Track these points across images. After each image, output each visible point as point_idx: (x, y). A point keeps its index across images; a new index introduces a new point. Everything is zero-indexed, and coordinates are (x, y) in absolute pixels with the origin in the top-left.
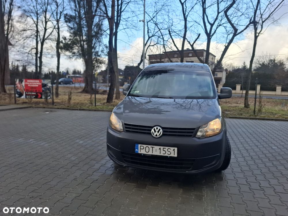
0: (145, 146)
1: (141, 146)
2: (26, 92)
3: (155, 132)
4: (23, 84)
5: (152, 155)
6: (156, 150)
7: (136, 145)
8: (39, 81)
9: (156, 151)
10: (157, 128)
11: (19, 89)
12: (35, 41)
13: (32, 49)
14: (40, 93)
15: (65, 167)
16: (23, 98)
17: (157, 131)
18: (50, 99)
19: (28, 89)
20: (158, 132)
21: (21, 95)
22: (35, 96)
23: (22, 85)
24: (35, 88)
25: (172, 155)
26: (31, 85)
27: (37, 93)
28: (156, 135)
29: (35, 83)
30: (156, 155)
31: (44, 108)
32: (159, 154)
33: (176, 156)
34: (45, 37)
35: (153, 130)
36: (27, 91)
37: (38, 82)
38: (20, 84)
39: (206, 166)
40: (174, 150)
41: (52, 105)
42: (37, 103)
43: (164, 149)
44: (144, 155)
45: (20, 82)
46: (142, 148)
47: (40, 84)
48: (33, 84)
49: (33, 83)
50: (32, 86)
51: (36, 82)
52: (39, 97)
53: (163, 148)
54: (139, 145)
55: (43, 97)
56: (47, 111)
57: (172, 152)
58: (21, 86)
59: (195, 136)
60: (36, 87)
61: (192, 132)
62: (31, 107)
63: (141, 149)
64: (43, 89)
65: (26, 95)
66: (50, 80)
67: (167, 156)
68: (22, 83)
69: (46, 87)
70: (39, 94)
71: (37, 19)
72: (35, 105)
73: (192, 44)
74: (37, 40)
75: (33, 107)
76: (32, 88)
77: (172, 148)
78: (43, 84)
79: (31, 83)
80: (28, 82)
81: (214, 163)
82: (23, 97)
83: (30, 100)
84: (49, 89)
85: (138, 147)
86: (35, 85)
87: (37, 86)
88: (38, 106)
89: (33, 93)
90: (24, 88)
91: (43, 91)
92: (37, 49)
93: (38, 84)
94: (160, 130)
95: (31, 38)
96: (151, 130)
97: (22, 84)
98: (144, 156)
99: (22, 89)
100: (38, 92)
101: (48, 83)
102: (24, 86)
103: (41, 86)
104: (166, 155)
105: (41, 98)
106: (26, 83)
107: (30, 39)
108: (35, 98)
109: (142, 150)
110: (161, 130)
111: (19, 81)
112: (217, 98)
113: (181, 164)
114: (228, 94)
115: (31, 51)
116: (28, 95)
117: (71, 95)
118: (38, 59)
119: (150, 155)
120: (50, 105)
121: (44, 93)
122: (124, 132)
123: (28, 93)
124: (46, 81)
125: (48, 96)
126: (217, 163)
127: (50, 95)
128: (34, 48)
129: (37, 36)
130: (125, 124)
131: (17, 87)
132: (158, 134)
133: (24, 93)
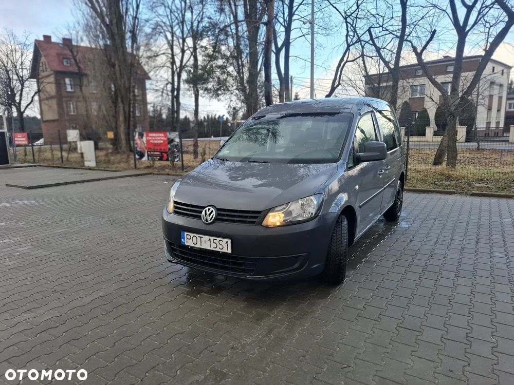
0: (192, 235)
1: (187, 235)
2: (148, 152)
3: (206, 214)
4: (144, 139)
5: (201, 248)
6: (205, 241)
7: (182, 234)
8: (164, 135)
9: (205, 243)
10: (209, 209)
11: (139, 147)
12: (170, 70)
13: (167, 84)
14: (166, 153)
15: (121, 259)
16: (145, 160)
17: (208, 213)
18: (179, 162)
19: (152, 147)
20: (210, 215)
21: (141, 155)
22: (159, 158)
23: (143, 142)
24: (159, 145)
25: (225, 250)
26: (153, 140)
27: (162, 152)
28: (207, 220)
29: (158, 138)
30: (206, 249)
31: (168, 174)
32: (208, 248)
33: (230, 251)
34: (183, 64)
35: (203, 212)
37: (162, 137)
38: (140, 141)
39: (282, 270)
40: (227, 242)
41: (181, 171)
42: (163, 168)
43: (215, 241)
44: (192, 247)
45: (140, 137)
46: (189, 237)
47: (165, 139)
48: (156, 140)
49: (156, 138)
50: (155, 142)
51: (160, 137)
52: (165, 158)
53: (214, 239)
54: (186, 233)
55: (170, 159)
56: (166, 180)
57: (224, 246)
58: (141, 143)
59: (260, 223)
60: (161, 143)
61: (256, 217)
62: (151, 174)
63: (187, 239)
64: (169, 146)
65: (148, 156)
66: (177, 133)
67: (219, 252)
68: (142, 138)
69: (172, 144)
70: (163, 154)
71: (173, 37)
72: (159, 171)
73: (419, 51)
74: (172, 69)
75: (154, 174)
76: (155, 144)
77: (225, 240)
78: (168, 139)
79: (154, 139)
80: (151, 137)
82: (145, 158)
83: (152, 163)
84: (176, 146)
85: (184, 235)
86: (159, 140)
87: (162, 142)
88: (162, 172)
89: (155, 153)
90: (146, 145)
91: (169, 149)
92: (173, 83)
93: (162, 138)
94: (212, 211)
95: (165, 66)
96: (201, 212)
97: (141, 140)
98: (192, 249)
99: (143, 146)
100: (163, 151)
101: (175, 137)
102: (145, 142)
103: (167, 142)
104: (217, 249)
105: (167, 160)
106: (148, 138)
107: (165, 68)
108: (159, 160)
109: (191, 241)
110: (214, 213)
111: (139, 135)
112: (341, 161)
113: (241, 264)
114: (378, 154)
115: (165, 88)
116: (150, 156)
117: (205, 157)
118: (175, 100)
119: (198, 248)
120: (179, 171)
121: (171, 153)
122: (173, 214)
123: (150, 152)
124: (172, 134)
125: (175, 157)
126: (302, 268)
127: (178, 156)
128: (169, 82)
129: (173, 63)
130: (176, 202)
131: (137, 144)
132: (209, 219)
133: (145, 153)
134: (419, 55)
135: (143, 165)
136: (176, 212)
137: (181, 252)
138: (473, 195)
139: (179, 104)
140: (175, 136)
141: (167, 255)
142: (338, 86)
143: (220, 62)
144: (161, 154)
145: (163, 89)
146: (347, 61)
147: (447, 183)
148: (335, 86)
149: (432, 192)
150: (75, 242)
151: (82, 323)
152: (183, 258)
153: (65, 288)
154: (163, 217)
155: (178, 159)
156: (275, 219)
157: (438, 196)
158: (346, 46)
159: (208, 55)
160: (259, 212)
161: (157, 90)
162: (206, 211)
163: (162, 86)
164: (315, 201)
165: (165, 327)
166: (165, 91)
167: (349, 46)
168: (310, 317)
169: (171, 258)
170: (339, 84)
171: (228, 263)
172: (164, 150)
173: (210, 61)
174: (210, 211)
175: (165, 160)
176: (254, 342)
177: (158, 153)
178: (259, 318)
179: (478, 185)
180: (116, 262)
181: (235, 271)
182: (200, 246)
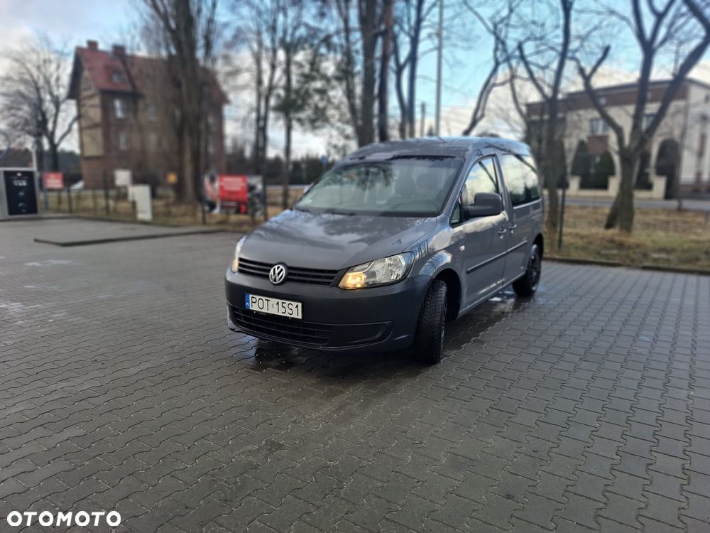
0: (258, 297)
3: (274, 273)
4: (217, 185)
5: (267, 313)
6: (273, 305)
7: (246, 296)
8: (243, 179)
9: (273, 307)
10: (278, 268)
12: (255, 93)
13: (250, 111)
14: (244, 204)
16: (217, 213)
17: (277, 272)
19: (226, 196)
20: (279, 274)
21: (212, 206)
22: (235, 210)
23: (215, 188)
25: (295, 316)
26: (229, 186)
27: (239, 203)
28: (275, 280)
29: (235, 184)
30: (273, 314)
32: (276, 313)
33: (300, 317)
34: (273, 85)
35: (272, 271)
37: (240, 182)
38: (211, 186)
39: (359, 341)
40: (297, 306)
42: (240, 224)
43: (284, 305)
44: (257, 312)
45: (211, 182)
46: (254, 300)
47: (244, 185)
48: (232, 186)
50: (231, 189)
52: (243, 211)
53: (283, 303)
54: (251, 296)
55: (249, 212)
57: (293, 310)
59: (337, 286)
60: (238, 191)
61: (332, 278)
62: (222, 231)
63: (252, 302)
64: (249, 195)
66: (260, 178)
67: (288, 317)
68: (214, 183)
69: (253, 192)
70: (241, 205)
71: (259, 47)
72: (234, 228)
73: (587, 73)
77: (295, 304)
78: (248, 186)
80: (225, 182)
82: (217, 211)
83: (225, 217)
84: (258, 195)
85: (248, 298)
86: (235, 187)
87: (239, 189)
88: (240, 230)
90: (219, 193)
91: (250, 199)
92: (258, 110)
93: (240, 184)
94: (282, 270)
95: (248, 87)
96: (269, 271)
98: (258, 314)
99: (215, 194)
100: (240, 201)
101: (257, 184)
102: (217, 189)
103: (246, 189)
104: (286, 315)
105: (246, 213)
106: (221, 184)
108: (235, 213)
109: (257, 304)
110: (284, 272)
111: (210, 180)
112: (442, 215)
113: (313, 333)
114: (490, 208)
115: (248, 118)
118: (261, 132)
119: (264, 313)
121: (251, 204)
122: (237, 273)
123: (224, 202)
124: (254, 179)
125: (256, 210)
126: (385, 338)
127: (260, 208)
128: (254, 109)
130: (241, 260)
131: (206, 190)
132: (277, 278)
133: (217, 203)
134: (587, 79)
135: (214, 220)
136: (240, 271)
137: (246, 319)
138: (645, 268)
140: (256, 181)
141: (230, 323)
142: (481, 118)
143: (318, 84)
144: (238, 205)
146: (494, 85)
147: (615, 252)
148: (477, 118)
150: (120, 309)
151: (126, 393)
152: (247, 326)
153: (107, 359)
154: (225, 278)
155: (260, 213)
156: (354, 280)
158: (494, 64)
159: (304, 75)
160: (335, 272)
162: (274, 269)
164: (403, 261)
167: (497, 64)
168: (389, 395)
169: (233, 326)
170: (483, 115)
171: (298, 331)
172: (242, 200)
173: (305, 83)
174: (280, 269)
175: (242, 214)
176: (319, 417)
177: (234, 204)
178: (329, 396)
179: (655, 255)
180: (169, 333)
181: (308, 340)
182: (266, 311)
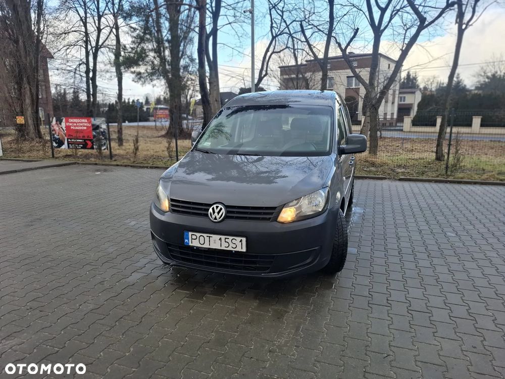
0: (198, 235)
1: (192, 235)
2: (68, 139)
3: (214, 212)
4: (63, 125)
5: (209, 249)
6: (215, 241)
7: (186, 233)
8: (88, 121)
9: (215, 243)
10: (217, 207)
11: (57, 133)
12: (84, 50)
13: (80, 65)
14: (90, 140)
15: (93, 264)
16: (65, 149)
17: (216, 211)
18: (106, 150)
19: (71, 134)
20: (218, 213)
21: (60, 143)
22: (82, 146)
23: (62, 128)
24: (82, 131)
25: (239, 249)
26: (75, 126)
27: (85, 140)
28: (215, 219)
29: (81, 124)
30: (215, 249)
31: (96, 164)
32: (219, 247)
33: (244, 250)
34: (100, 43)
35: (211, 210)
36: (70, 136)
37: (86, 123)
38: (58, 126)
39: (297, 265)
40: (241, 241)
41: (109, 160)
42: (87, 156)
43: (227, 240)
44: (198, 248)
45: (58, 123)
46: (194, 237)
47: (89, 125)
48: (77, 126)
49: (78, 124)
50: (77, 128)
51: (82, 123)
52: (89, 146)
53: (226, 238)
54: (190, 233)
55: (95, 147)
56: (98, 171)
57: (239, 245)
58: (59, 129)
59: (276, 219)
60: (84, 130)
61: (272, 214)
62: (75, 163)
63: (192, 239)
64: (94, 133)
65: (68, 144)
66: (103, 119)
67: (232, 251)
68: (60, 123)
69: (98, 131)
70: (87, 141)
71: (86, 13)
72: (83, 161)
73: (343, 47)
74: (86, 48)
75: (78, 164)
76: (77, 131)
77: (239, 239)
78: (93, 125)
79: (75, 125)
80: (71, 123)
81: (308, 261)
82: (65, 147)
83: (74, 151)
84: (103, 133)
85: (188, 235)
86: (81, 126)
87: (85, 128)
88: (88, 161)
89: (78, 141)
90: (65, 131)
91: (94, 136)
92: (87, 64)
93: (85, 124)
94: (221, 209)
95: (77, 45)
96: (207, 210)
97: (60, 126)
99: (62, 133)
100: (86, 138)
101: (101, 124)
102: (64, 129)
103: (91, 129)
104: (230, 249)
105: (92, 148)
106: (68, 124)
108: (82, 148)
109: (195, 240)
110: (223, 210)
111: (57, 121)
113: (254, 263)
114: (359, 146)
115: (78, 69)
116: (72, 144)
117: (139, 144)
118: (91, 82)
119: (206, 248)
120: (106, 160)
121: (96, 141)
122: (169, 213)
123: (71, 139)
124: (97, 120)
125: (101, 146)
126: (314, 261)
127: (105, 144)
128: (83, 63)
129: (87, 42)
130: (171, 200)
131: (54, 130)
132: (218, 217)
133: (65, 140)
134: (344, 51)
135: (62, 154)
136: (174, 211)
137: (181, 253)
138: (401, 180)
139: (95, 87)
140: (101, 122)
142: (265, 76)
144: (85, 141)
145: (76, 69)
146: (273, 52)
147: (373, 169)
148: (263, 76)
149: (366, 178)
151: (87, 344)
155: (105, 147)
156: (288, 215)
157: (372, 182)
158: (271, 37)
160: (273, 208)
161: (70, 71)
162: (213, 209)
163: (75, 67)
164: (323, 194)
165: (186, 337)
166: (78, 72)
167: (274, 38)
168: (327, 310)
170: (266, 74)
171: (241, 262)
172: (88, 137)
173: (140, 43)
174: (219, 208)
175: (88, 149)
177: (81, 141)
178: (279, 316)
179: (399, 170)
180: (88, 268)
181: (248, 269)
182: (208, 246)
